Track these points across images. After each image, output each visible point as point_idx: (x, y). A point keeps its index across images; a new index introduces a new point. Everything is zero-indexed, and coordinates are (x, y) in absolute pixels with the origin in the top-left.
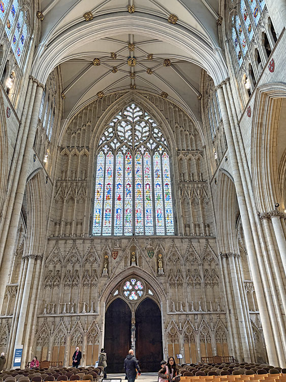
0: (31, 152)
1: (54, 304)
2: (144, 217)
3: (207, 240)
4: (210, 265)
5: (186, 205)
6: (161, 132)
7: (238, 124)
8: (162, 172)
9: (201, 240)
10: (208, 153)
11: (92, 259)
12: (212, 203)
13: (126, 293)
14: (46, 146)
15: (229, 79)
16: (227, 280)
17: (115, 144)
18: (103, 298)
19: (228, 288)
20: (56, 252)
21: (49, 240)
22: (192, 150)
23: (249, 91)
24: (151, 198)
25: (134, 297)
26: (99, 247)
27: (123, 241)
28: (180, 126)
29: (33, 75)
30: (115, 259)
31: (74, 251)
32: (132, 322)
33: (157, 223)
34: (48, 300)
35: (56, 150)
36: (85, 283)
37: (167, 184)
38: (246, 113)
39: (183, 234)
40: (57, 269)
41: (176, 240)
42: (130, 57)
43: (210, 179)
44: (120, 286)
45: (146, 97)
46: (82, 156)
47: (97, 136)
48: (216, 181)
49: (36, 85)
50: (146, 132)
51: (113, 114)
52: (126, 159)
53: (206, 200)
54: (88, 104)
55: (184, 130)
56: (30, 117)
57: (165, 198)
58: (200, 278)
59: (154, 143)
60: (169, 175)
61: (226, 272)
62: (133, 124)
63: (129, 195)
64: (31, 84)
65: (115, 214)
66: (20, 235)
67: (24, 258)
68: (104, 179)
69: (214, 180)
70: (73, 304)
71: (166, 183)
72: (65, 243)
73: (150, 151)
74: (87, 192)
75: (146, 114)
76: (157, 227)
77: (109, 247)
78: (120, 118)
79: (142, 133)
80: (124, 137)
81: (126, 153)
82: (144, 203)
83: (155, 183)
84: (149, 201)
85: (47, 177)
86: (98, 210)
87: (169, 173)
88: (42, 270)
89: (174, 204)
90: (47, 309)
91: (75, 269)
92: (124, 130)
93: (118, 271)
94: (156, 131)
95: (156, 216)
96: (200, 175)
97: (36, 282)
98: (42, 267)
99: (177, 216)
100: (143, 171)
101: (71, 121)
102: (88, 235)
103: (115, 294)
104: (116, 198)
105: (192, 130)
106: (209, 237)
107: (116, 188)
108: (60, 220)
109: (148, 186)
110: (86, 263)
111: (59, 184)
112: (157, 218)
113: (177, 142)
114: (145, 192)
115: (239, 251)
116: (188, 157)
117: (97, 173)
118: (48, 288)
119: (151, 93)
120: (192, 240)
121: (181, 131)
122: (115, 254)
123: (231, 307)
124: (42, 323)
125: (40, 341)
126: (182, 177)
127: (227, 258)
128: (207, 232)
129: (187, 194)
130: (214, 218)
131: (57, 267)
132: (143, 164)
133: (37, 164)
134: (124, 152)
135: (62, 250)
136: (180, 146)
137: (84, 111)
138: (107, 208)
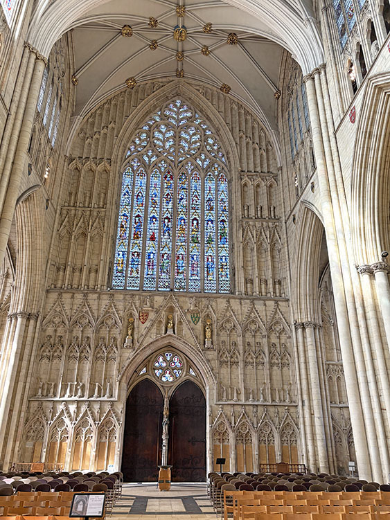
0: (24, 160)
1: (53, 384)
3: (276, 302)
4: (279, 337)
5: (249, 251)
6: (218, 144)
7: (335, 134)
8: (217, 203)
9: (267, 303)
10: (285, 177)
11: (110, 322)
12: (286, 250)
13: (158, 372)
14: (47, 153)
15: (324, 66)
16: (302, 360)
17: (150, 158)
18: (125, 378)
19: (303, 371)
20: (58, 310)
21: (48, 291)
22: (262, 172)
23: (354, 84)
25: (168, 378)
26: (120, 306)
27: (156, 298)
28: (246, 137)
29: (30, 42)
30: (143, 323)
31: (84, 310)
32: (164, 413)
34: (44, 377)
35: (61, 161)
36: (99, 356)
37: (223, 221)
38: (348, 117)
39: (243, 292)
40: (58, 334)
41: (232, 301)
42: (178, 26)
43: (285, 216)
44: (149, 361)
45: (198, 90)
46: (101, 173)
47: (123, 143)
48: (294, 219)
49: (33, 56)
50: (195, 142)
51: (147, 113)
52: (165, 181)
53: (278, 246)
54: (112, 96)
55: (251, 142)
56: (23, 105)
58: (263, 355)
59: (207, 160)
60: (227, 208)
61: (301, 348)
62: (177, 130)
63: (167, 234)
64: (27, 54)
65: (147, 260)
66: (6, 283)
67: (11, 317)
68: (132, 209)
69: (292, 217)
70: (81, 384)
72: (73, 297)
73: (201, 171)
74: (106, 225)
75: (197, 116)
76: (206, 281)
77: (135, 306)
78: (158, 119)
79: (190, 143)
80: (164, 148)
81: (165, 172)
82: (188, 246)
83: (206, 218)
85: (47, 200)
86: (121, 253)
87: (226, 204)
88: (37, 335)
89: (231, 250)
90: (43, 390)
91: (85, 335)
92: (163, 137)
93: (148, 340)
94: (211, 141)
96: (272, 209)
97: (27, 351)
98: (37, 330)
99: (236, 267)
100: (189, 199)
101: (85, 119)
102: (105, 287)
103: (142, 373)
105: (264, 144)
106: (279, 299)
108: (65, 265)
109: (195, 222)
110: (101, 328)
111: (65, 212)
113: (240, 159)
115: (321, 320)
116: (256, 183)
117: (122, 199)
118: (45, 360)
119: (206, 85)
120: (255, 302)
121: (247, 143)
122: (144, 317)
123: (305, 397)
124: (35, 409)
125: (31, 434)
126: (246, 211)
127: (304, 329)
128: (277, 291)
129: (251, 236)
130: (288, 272)
131: (59, 331)
132: (190, 190)
133: (34, 179)
134: (163, 170)
135: (67, 307)
136: (245, 165)
137: (106, 106)
138: (134, 251)
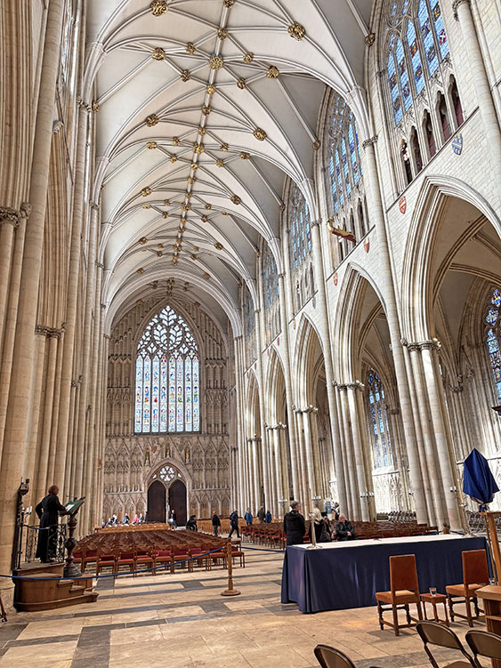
2: (176, 417)
3: (223, 436)
4: (223, 455)
5: (210, 408)
6: (193, 337)
7: (244, 375)
8: (192, 376)
9: (218, 437)
10: (230, 365)
11: (137, 453)
13: (162, 477)
15: (242, 337)
16: (234, 467)
17: (152, 348)
18: (146, 481)
19: (234, 473)
22: (217, 359)
24: (182, 400)
26: (142, 443)
27: (161, 439)
28: (209, 336)
30: (154, 453)
33: (186, 421)
36: (133, 471)
39: (206, 432)
41: (200, 436)
43: (229, 387)
44: (158, 471)
45: (181, 304)
46: (125, 365)
48: (232, 394)
50: (179, 337)
52: (162, 364)
53: (225, 404)
54: (128, 311)
55: (212, 339)
57: (194, 400)
58: (215, 465)
59: (187, 348)
60: (198, 379)
61: (233, 461)
63: (164, 398)
65: (153, 414)
70: (125, 485)
71: (195, 386)
74: (131, 398)
75: (180, 318)
76: (186, 425)
77: (150, 443)
78: (156, 321)
79: (176, 338)
80: (160, 341)
82: (176, 404)
83: (186, 386)
84: (181, 403)
86: (138, 411)
89: (200, 406)
91: (125, 460)
92: (160, 333)
93: (157, 461)
94: (188, 335)
96: (223, 382)
99: (202, 417)
100: (176, 375)
103: (154, 478)
104: (153, 400)
105: (219, 341)
106: (225, 434)
107: (153, 390)
109: (180, 389)
110: (133, 456)
112: (186, 417)
113: (205, 350)
114: (177, 394)
116: (214, 367)
117: (137, 377)
119: (185, 301)
122: (154, 449)
123: (234, 485)
126: (208, 384)
127: (235, 451)
128: (224, 430)
130: (229, 420)
132: (176, 368)
134: (160, 356)
136: (208, 354)
138: (145, 409)
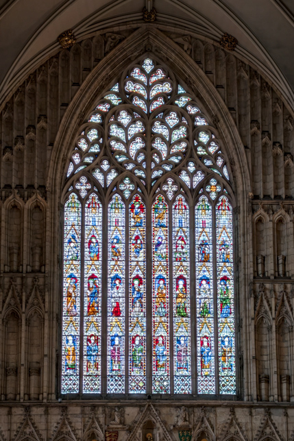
2: (172, 356)
5: (264, 331)
6: (217, 143)
8: (214, 249)
9: (290, 411)
17: (105, 174)
22: (286, 197)
24: (188, 310)
27: (129, 410)
31: (28, 430)
33: (199, 368)
37: (225, 279)
39: (255, 396)
45: (181, 46)
46: (31, 212)
47: (62, 154)
50: (179, 142)
52: (132, 215)
55: (270, 143)
57: (219, 312)
59: (199, 173)
60: (231, 256)
62: (148, 120)
63: (138, 304)
65: (110, 348)
68: (82, 265)
71: (223, 274)
72: (9, 413)
75: (181, 90)
77: (99, 422)
78: (115, 100)
79: (170, 145)
80: (127, 154)
81: (131, 199)
82: (172, 322)
83: (199, 275)
84: (184, 319)
86: (70, 338)
87: (230, 250)
89: (239, 326)
94: (204, 138)
95: (199, 354)
99: (245, 357)
100: (171, 244)
102: (54, 396)
104: (110, 310)
105: (292, 145)
107: (109, 285)
109: (181, 283)
112: (199, 358)
113: (252, 175)
114: (175, 296)
117: (66, 249)
120: (272, 411)
121: (265, 145)
122: (112, 437)
126: (259, 266)
129: (267, 308)
132: (171, 227)
134: (127, 194)
136: (260, 185)
137: (28, 87)
138: (89, 333)
